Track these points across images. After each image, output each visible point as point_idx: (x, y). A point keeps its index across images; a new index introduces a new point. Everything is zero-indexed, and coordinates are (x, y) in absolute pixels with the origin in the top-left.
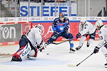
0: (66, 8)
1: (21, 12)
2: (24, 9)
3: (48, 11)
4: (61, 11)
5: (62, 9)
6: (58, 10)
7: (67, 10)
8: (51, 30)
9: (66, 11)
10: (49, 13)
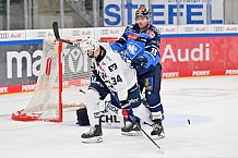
0: (201, 7)
1: (106, 16)
2: (112, 10)
3: (162, 14)
4: (190, 14)
5: (193, 10)
6: (184, 11)
7: (204, 11)
8: (169, 54)
9: (200, 14)
10: (165, 18)
